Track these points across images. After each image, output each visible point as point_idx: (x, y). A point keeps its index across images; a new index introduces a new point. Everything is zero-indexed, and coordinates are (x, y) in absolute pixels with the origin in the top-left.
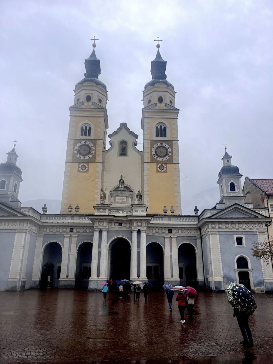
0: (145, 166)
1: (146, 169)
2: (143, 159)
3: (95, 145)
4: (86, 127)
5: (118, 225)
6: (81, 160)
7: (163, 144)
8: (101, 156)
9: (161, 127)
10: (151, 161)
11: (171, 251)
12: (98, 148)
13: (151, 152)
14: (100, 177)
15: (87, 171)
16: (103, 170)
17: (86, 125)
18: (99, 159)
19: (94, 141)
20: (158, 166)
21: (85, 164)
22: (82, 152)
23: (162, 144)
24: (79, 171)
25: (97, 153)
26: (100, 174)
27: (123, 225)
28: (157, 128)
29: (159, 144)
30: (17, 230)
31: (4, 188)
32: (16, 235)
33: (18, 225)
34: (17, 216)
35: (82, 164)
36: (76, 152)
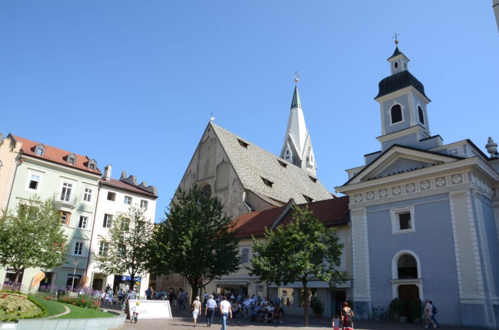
30: (451, 193)
31: (401, 119)
32: (452, 204)
33: (449, 185)
34: (443, 163)
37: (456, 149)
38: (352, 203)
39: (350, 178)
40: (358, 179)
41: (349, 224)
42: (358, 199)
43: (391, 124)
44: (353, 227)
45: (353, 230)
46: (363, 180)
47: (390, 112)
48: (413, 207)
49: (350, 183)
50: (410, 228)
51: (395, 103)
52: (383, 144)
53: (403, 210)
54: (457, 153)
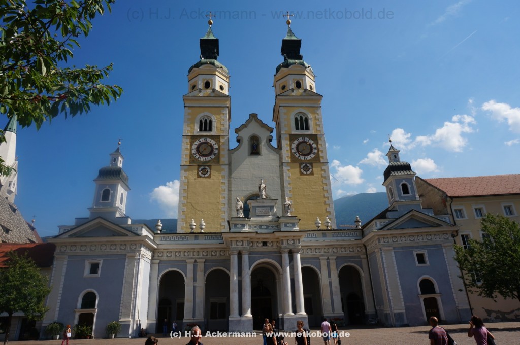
0: (284, 168)
2: (280, 159)
3: (218, 142)
4: (206, 120)
5: (262, 244)
6: (202, 162)
7: (306, 138)
8: (227, 156)
9: (301, 117)
10: (292, 161)
11: (330, 276)
12: (222, 146)
13: (291, 149)
14: (227, 184)
15: (209, 177)
16: (230, 174)
17: (206, 118)
18: (224, 159)
20: (302, 167)
21: (206, 167)
22: (204, 152)
23: (304, 139)
24: (199, 176)
25: (222, 153)
26: (226, 180)
27: (268, 244)
28: (296, 119)
29: (301, 139)
30: (128, 255)
31: (108, 200)
32: (127, 261)
33: (128, 249)
34: (127, 235)
35: (202, 168)
36: (193, 152)
37: (137, 228)
38: (57, 251)
39: (61, 233)
40: (66, 236)
41: (51, 267)
42: (63, 249)
43: (101, 201)
44: (54, 269)
45: (53, 272)
46: (71, 236)
47: (102, 192)
48: (102, 260)
49: (60, 237)
50: (97, 273)
51: (107, 188)
52: (92, 213)
53: (95, 261)
54: (137, 230)
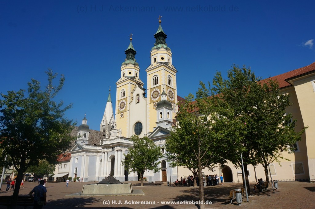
0: (148, 107)
1: (148, 108)
2: (146, 102)
3: (126, 101)
4: (123, 92)
6: (121, 111)
7: (156, 89)
8: (129, 106)
9: (156, 78)
10: (150, 102)
12: (127, 102)
13: (150, 96)
14: (128, 119)
15: (123, 117)
16: (129, 115)
17: (123, 90)
18: (128, 109)
19: (126, 99)
20: (154, 104)
21: (123, 113)
22: (122, 107)
24: (120, 118)
25: (127, 105)
26: (128, 118)
28: (154, 79)
29: (154, 90)
32: (82, 157)
34: (81, 149)
35: (121, 114)
36: (119, 107)
40: (72, 150)
42: (72, 154)
44: (70, 162)
